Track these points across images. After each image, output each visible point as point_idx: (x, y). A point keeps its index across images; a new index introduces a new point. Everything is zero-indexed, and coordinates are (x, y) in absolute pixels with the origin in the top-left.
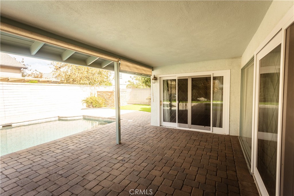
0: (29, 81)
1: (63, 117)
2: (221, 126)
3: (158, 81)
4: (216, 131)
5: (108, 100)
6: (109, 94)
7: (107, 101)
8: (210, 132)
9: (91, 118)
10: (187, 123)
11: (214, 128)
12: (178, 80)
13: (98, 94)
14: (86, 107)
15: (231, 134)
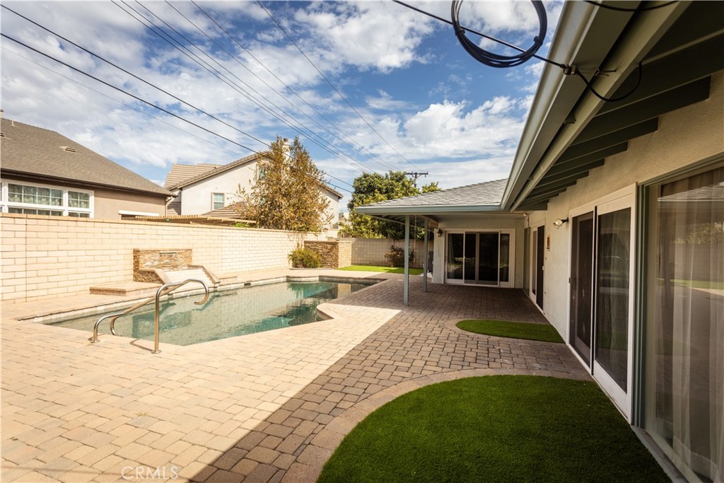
0: (222, 223)
1: (294, 277)
2: (507, 280)
3: (443, 234)
4: (503, 285)
5: (325, 256)
6: (329, 246)
7: (324, 259)
8: (498, 286)
9: (335, 279)
10: (474, 279)
11: (501, 282)
12: (466, 235)
13: (305, 246)
14: (292, 267)
15: (517, 287)
